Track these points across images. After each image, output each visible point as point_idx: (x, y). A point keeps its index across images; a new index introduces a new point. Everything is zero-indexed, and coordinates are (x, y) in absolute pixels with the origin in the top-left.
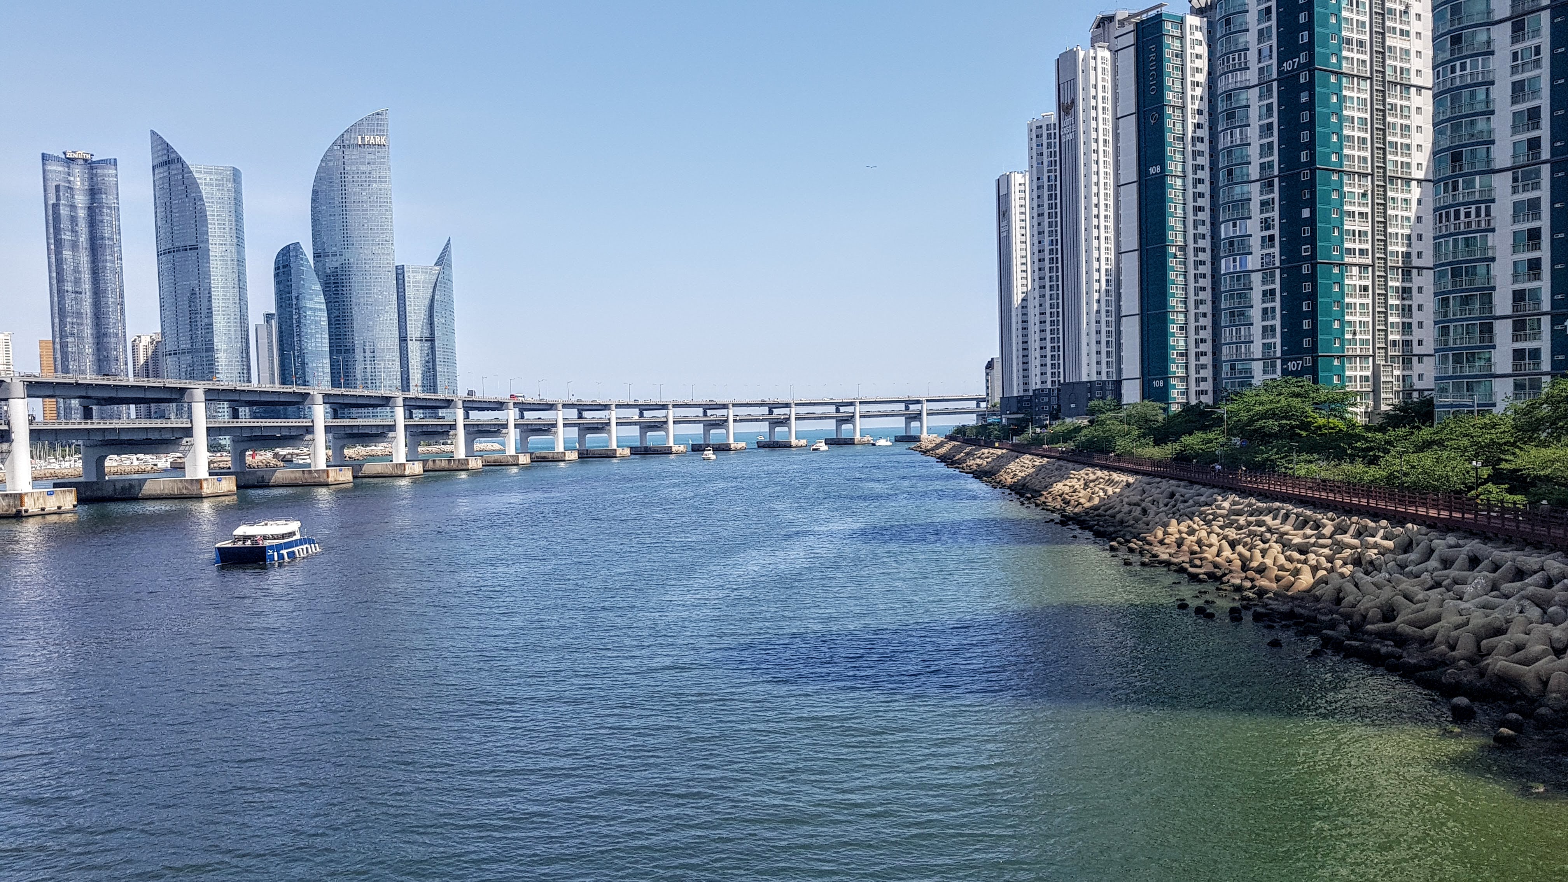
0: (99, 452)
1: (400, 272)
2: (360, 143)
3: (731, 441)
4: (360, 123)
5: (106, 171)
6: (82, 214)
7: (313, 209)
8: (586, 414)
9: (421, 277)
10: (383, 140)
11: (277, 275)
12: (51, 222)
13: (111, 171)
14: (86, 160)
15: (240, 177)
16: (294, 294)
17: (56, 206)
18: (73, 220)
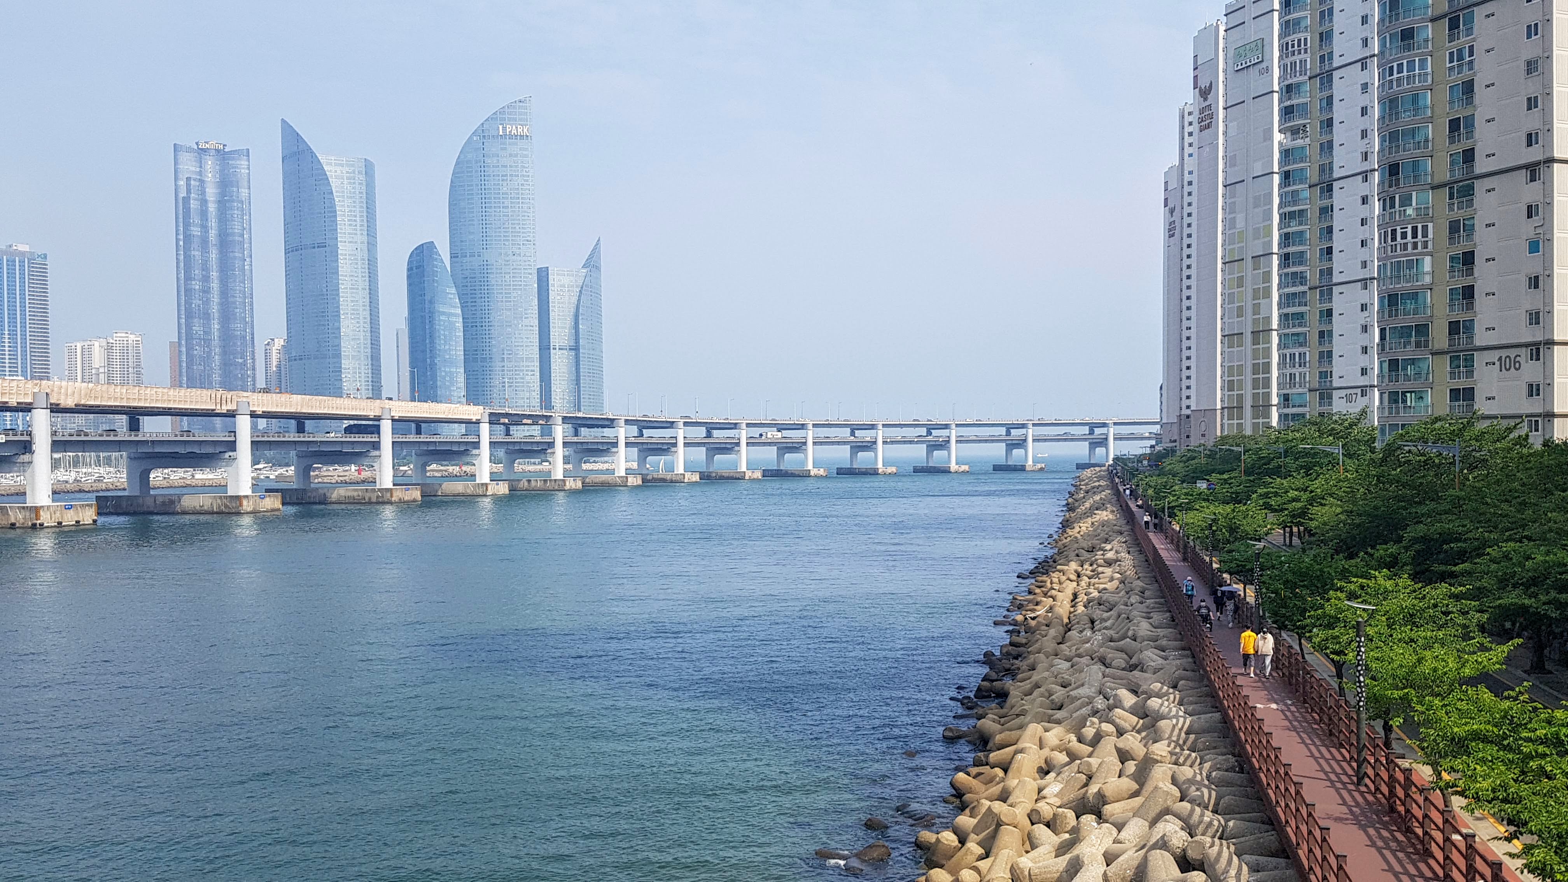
0: (144, 465)
1: (543, 276)
2: (501, 133)
3: (880, 465)
4: (502, 111)
5: (238, 162)
6: (212, 208)
7: (452, 205)
8: (716, 433)
9: (566, 280)
10: (525, 130)
11: (409, 277)
12: (181, 216)
13: (242, 163)
14: (218, 151)
15: (373, 170)
16: (428, 298)
17: (186, 200)
18: (204, 213)
